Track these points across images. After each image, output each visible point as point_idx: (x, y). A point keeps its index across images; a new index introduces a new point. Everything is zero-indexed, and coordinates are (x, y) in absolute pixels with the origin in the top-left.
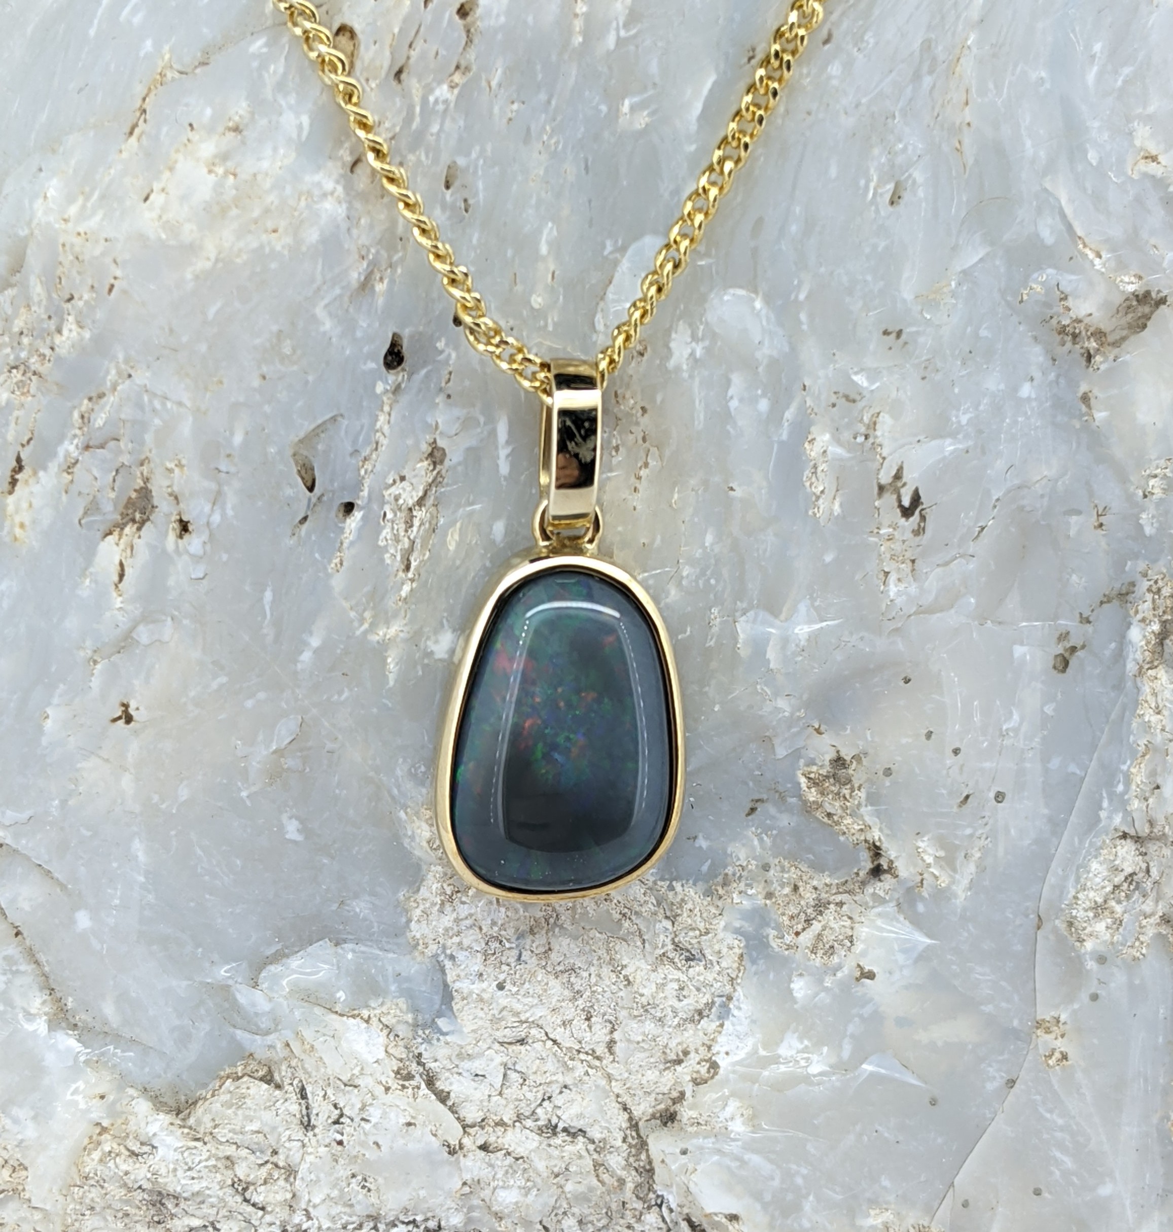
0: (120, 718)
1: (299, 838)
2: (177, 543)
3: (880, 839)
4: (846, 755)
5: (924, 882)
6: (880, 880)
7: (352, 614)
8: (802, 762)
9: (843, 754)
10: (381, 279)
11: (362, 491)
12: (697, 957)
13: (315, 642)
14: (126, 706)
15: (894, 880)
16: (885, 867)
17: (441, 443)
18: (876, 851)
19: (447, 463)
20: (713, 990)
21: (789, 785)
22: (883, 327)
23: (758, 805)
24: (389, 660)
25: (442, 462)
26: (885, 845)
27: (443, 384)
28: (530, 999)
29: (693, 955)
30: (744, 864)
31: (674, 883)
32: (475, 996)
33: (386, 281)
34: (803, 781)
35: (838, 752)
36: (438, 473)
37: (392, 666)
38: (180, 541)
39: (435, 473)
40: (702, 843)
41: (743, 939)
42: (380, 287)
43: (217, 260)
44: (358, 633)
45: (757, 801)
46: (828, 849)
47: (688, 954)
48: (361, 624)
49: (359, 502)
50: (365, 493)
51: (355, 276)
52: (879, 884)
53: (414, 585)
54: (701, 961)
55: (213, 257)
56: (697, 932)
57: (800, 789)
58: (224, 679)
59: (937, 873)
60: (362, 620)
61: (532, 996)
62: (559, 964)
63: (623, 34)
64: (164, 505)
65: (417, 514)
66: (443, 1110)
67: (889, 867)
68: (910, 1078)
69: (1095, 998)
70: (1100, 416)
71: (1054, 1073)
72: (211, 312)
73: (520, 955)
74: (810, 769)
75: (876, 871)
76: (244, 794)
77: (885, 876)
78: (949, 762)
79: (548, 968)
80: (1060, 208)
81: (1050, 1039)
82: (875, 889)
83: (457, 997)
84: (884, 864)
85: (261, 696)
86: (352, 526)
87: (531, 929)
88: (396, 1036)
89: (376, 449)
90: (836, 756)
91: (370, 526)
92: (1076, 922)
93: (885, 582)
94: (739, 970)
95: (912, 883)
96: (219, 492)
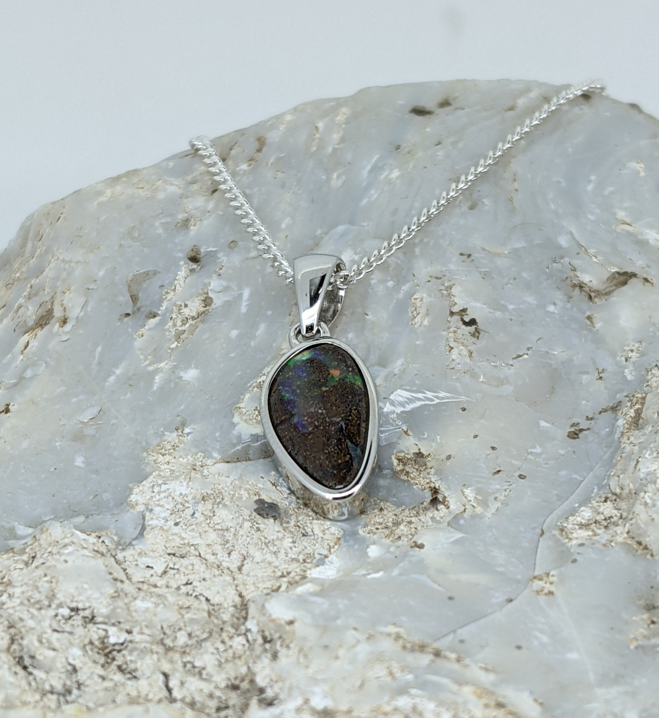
0: (3, 411)
1: (82, 465)
2: (59, 329)
3: (439, 486)
4: (425, 453)
5: (466, 510)
6: (437, 509)
7: (142, 357)
8: (395, 451)
9: (421, 451)
10: (195, 225)
11: (162, 307)
12: (309, 534)
13: (118, 371)
14: (8, 405)
15: (447, 511)
16: (441, 500)
17: (210, 295)
18: (435, 491)
19: (213, 306)
20: (315, 548)
21: (386, 463)
22: (460, 252)
24: (157, 377)
25: (210, 305)
26: (442, 489)
27: (217, 270)
28: (194, 533)
29: (307, 533)
32: (159, 528)
34: (395, 462)
35: (419, 450)
36: (207, 310)
37: (157, 381)
38: (61, 329)
39: (205, 309)
41: (342, 532)
42: (192, 228)
43: (110, 198)
44: (143, 365)
46: (406, 494)
47: (303, 532)
48: (145, 361)
49: (160, 312)
50: (163, 308)
51: (181, 216)
52: (436, 512)
53: (179, 345)
54: (311, 536)
55: (109, 195)
56: (311, 518)
57: (392, 464)
58: (63, 388)
59: (475, 505)
60: (146, 359)
61: (196, 532)
62: (218, 524)
63: (336, 146)
64: (58, 313)
65: (190, 322)
66: (118, 566)
67: (443, 500)
68: (436, 586)
69: (574, 561)
70: (598, 325)
71: (542, 598)
72: (102, 218)
73: (194, 513)
74: (399, 454)
75: (435, 501)
76: (58, 444)
77: (441, 507)
78: (488, 452)
79: (211, 525)
80: (571, 233)
81: (541, 583)
82: (434, 515)
83: (148, 528)
84: (440, 497)
85: (82, 397)
86: (153, 322)
87: (203, 497)
88: (103, 542)
89: (174, 290)
90: (417, 451)
91: (163, 323)
92: (566, 529)
93: (450, 351)
94: (336, 544)
95: (458, 512)
96: (86, 302)
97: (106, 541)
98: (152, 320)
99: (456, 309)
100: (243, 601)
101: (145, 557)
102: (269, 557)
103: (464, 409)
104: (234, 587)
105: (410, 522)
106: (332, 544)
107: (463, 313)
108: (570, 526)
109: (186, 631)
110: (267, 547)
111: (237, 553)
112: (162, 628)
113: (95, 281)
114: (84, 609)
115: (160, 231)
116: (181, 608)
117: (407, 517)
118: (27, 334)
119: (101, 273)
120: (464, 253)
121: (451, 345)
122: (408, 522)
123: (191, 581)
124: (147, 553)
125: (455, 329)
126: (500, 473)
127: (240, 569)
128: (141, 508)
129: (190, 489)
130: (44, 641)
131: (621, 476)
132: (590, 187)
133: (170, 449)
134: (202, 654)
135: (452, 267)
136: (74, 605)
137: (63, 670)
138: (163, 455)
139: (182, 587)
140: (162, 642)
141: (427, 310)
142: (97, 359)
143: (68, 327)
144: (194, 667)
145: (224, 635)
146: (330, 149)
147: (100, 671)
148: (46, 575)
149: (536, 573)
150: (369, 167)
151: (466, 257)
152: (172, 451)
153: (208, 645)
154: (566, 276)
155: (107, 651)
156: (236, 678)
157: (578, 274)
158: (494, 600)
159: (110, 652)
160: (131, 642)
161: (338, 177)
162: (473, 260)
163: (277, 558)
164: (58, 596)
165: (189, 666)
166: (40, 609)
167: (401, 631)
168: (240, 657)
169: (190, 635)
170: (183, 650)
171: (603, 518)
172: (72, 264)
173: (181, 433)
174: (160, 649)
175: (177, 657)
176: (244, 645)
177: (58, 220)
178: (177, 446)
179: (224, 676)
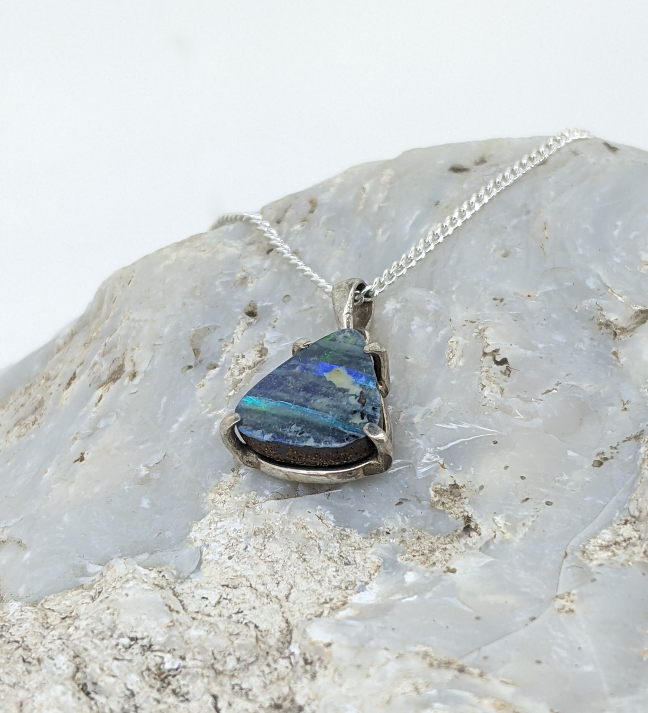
0: (78, 460)
1: (148, 507)
2: (129, 382)
3: (472, 515)
4: (460, 485)
5: (497, 536)
6: (470, 536)
7: (203, 405)
8: (433, 483)
9: (457, 482)
10: (252, 282)
11: (221, 358)
12: (352, 563)
13: (181, 419)
14: (83, 454)
15: (479, 537)
16: (473, 527)
17: (266, 346)
18: (468, 519)
19: (268, 356)
20: (356, 575)
21: (424, 495)
22: (493, 297)
23: (403, 501)
24: (216, 423)
25: (265, 355)
26: (474, 517)
27: (272, 322)
28: (246, 566)
29: (349, 562)
30: (391, 528)
31: (346, 529)
32: (214, 561)
33: (254, 284)
34: (432, 494)
35: (455, 481)
36: (262, 360)
37: (216, 427)
38: (130, 382)
39: (261, 359)
40: (366, 513)
41: (382, 560)
42: (250, 285)
43: (175, 261)
44: (203, 413)
45: (403, 499)
46: (442, 523)
47: (346, 561)
48: (205, 409)
49: (219, 363)
50: (222, 360)
51: (239, 275)
52: (469, 539)
53: (236, 393)
54: (353, 564)
55: (174, 259)
56: (353, 548)
57: (430, 496)
58: (132, 437)
59: (504, 531)
60: (206, 407)
62: (268, 556)
63: (381, 205)
64: (128, 368)
65: (247, 371)
66: (174, 598)
67: (475, 527)
68: (465, 608)
69: (594, 580)
70: (623, 360)
71: (563, 616)
72: (167, 280)
73: (246, 547)
74: (436, 486)
75: (467, 529)
76: (126, 488)
77: (473, 534)
78: (517, 481)
79: (262, 558)
80: (598, 275)
81: (563, 602)
82: (466, 541)
83: (204, 563)
84: (472, 525)
85: (148, 444)
86: (213, 372)
87: (255, 532)
88: (163, 576)
89: (233, 343)
90: (453, 483)
91: (222, 373)
92: (587, 551)
93: (482, 389)
94: (376, 572)
95: (489, 538)
96: (153, 356)
97: (166, 575)
98: (212, 370)
99: (488, 350)
100: (288, 627)
101: (201, 589)
102: (314, 585)
103: (496, 443)
104: (281, 614)
105: (445, 549)
106: (372, 572)
107: (496, 354)
108: (591, 548)
109: (235, 655)
110: (312, 575)
111: (285, 583)
112: (213, 654)
113: (161, 337)
114: (143, 639)
115: (220, 289)
116: (231, 635)
117: (442, 544)
118: (101, 388)
119: (166, 330)
120: (497, 298)
121: (483, 384)
122: (443, 549)
123: (242, 610)
124: (203, 585)
125: (488, 368)
126: (529, 501)
127: (287, 597)
128: (199, 544)
129: (243, 525)
130: (105, 668)
131: (640, 500)
132: (616, 233)
133: (226, 489)
134: (249, 677)
135: (487, 311)
136: (133, 635)
137: (122, 695)
138: (220, 495)
139: (234, 616)
140: (212, 666)
141: (462, 352)
142: (162, 409)
143: (137, 380)
144: (241, 689)
145: (270, 658)
146: (376, 208)
147: (155, 695)
148: (108, 608)
149: (560, 592)
150: (411, 223)
151: (498, 301)
152: (228, 490)
153: (254, 668)
154: (592, 316)
155: (163, 676)
156: (279, 698)
157: (605, 313)
158: (518, 619)
159: (166, 677)
160: (184, 667)
161: (384, 232)
162: (505, 304)
163: (321, 586)
164: (119, 627)
165: (237, 688)
166: (103, 639)
167: (430, 650)
168: (283, 679)
169: (238, 659)
170: (231, 673)
171: (622, 539)
172: (141, 323)
173: (236, 474)
174: (211, 673)
175: (226, 680)
176: (287, 667)
177: (129, 283)
178: (233, 486)
179: (268, 697)
